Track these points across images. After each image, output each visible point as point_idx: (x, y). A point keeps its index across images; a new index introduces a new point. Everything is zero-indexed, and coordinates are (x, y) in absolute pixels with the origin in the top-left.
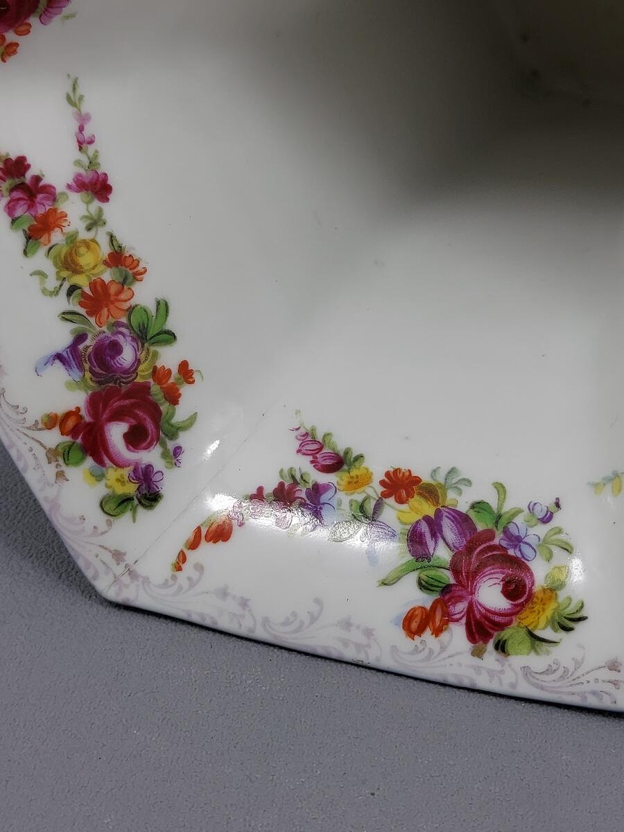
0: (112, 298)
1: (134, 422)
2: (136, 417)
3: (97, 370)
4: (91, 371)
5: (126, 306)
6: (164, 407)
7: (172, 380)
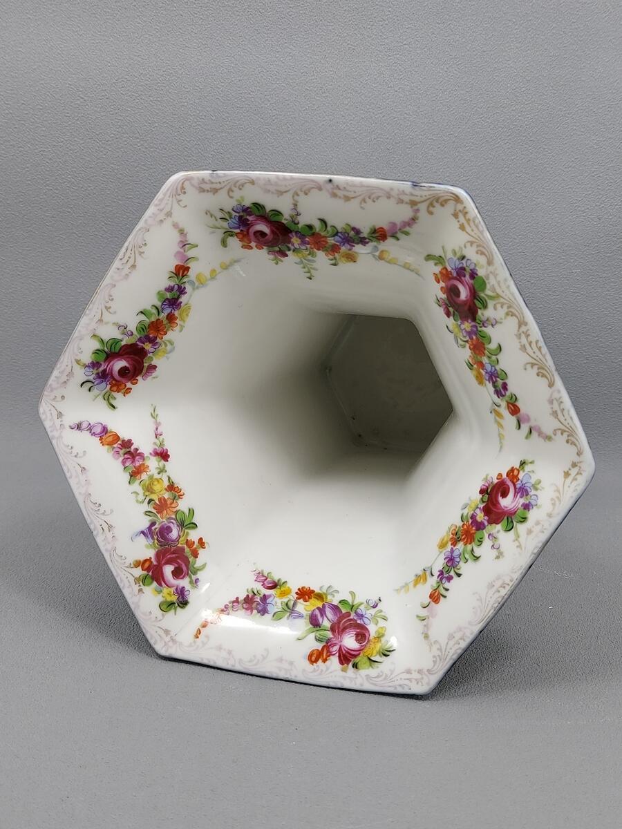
0: (169, 506)
1: (176, 565)
2: (178, 563)
3: (160, 539)
4: (157, 540)
5: (175, 510)
6: (191, 559)
7: (195, 546)
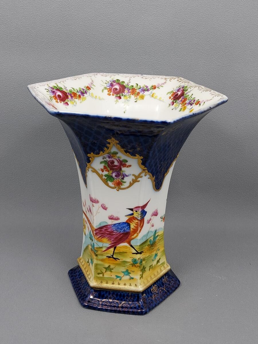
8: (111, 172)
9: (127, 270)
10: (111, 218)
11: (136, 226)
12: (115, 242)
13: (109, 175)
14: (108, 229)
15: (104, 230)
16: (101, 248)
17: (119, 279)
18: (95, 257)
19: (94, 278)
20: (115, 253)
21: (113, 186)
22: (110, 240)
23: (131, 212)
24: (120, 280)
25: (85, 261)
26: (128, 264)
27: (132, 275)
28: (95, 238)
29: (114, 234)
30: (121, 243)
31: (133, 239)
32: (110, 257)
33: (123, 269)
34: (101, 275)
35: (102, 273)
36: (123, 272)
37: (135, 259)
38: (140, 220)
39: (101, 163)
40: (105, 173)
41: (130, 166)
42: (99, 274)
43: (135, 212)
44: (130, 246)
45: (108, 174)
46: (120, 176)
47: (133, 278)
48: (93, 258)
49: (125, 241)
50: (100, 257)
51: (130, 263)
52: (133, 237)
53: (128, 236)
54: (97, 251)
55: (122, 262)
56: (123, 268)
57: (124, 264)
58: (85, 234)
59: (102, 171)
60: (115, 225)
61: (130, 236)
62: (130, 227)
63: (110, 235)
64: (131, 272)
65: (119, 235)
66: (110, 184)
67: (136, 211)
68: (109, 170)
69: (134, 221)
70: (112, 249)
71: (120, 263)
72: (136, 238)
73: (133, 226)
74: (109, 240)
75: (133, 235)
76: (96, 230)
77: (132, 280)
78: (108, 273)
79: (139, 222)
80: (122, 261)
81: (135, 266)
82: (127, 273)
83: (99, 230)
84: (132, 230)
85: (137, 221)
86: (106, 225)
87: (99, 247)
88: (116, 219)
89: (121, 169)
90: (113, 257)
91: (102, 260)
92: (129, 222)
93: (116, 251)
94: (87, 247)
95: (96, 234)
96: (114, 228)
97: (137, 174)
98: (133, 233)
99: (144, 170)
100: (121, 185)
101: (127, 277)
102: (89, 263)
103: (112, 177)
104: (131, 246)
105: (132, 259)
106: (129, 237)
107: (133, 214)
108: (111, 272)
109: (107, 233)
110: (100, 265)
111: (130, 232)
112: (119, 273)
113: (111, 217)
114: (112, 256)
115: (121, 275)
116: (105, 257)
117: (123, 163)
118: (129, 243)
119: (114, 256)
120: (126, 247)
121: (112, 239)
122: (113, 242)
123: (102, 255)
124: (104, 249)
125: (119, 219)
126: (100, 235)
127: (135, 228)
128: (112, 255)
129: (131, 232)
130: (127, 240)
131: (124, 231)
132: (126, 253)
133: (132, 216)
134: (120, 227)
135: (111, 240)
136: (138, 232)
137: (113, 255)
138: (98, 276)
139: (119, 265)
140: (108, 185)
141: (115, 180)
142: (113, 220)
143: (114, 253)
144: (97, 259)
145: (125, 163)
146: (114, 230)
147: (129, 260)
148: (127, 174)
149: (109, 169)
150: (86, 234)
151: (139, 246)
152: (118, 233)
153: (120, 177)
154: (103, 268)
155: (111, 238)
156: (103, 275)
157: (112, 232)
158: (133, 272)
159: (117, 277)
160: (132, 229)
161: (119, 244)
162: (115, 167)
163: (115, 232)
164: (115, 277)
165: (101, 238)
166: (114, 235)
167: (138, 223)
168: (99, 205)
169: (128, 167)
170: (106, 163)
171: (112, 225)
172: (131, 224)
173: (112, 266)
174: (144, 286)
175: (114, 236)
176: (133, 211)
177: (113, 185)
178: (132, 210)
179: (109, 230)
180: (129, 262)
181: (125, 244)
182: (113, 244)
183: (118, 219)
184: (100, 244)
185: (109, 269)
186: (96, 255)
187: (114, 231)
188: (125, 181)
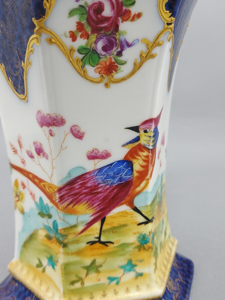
8: (93, 38)
9: (130, 262)
10: (93, 156)
11: (144, 164)
12: (102, 207)
13: (89, 47)
14: (88, 182)
15: (77, 187)
16: (75, 226)
17: (114, 282)
18: (61, 250)
19: (64, 293)
20: (104, 231)
21: (97, 76)
22: (93, 205)
23: (134, 135)
24: (117, 283)
25: (30, 266)
26: (131, 249)
27: (139, 269)
28: (60, 207)
29: (99, 190)
30: (114, 207)
31: (139, 193)
32: (92, 243)
33: (122, 261)
34: (78, 285)
35: (81, 280)
36: (122, 267)
37: (143, 234)
38: (151, 150)
39: (71, 13)
40: (81, 42)
41: (139, 15)
42: (73, 283)
43: (142, 132)
44: (133, 209)
45: (87, 44)
46: (115, 48)
47: (141, 275)
48: (54, 254)
49: (123, 202)
50: (73, 248)
51: (134, 246)
52: (138, 189)
53: (128, 191)
54: (65, 236)
55: (119, 247)
56: (122, 258)
57: (122, 250)
58: (22, 212)
59: (73, 37)
60: (101, 170)
61: (132, 188)
62: (132, 169)
63: (91, 196)
64: (137, 263)
65: (109, 192)
66: (91, 71)
67: (145, 131)
68: (90, 33)
69: (141, 153)
70: (97, 225)
71: (115, 249)
72: (145, 191)
73: (137, 165)
74: (91, 205)
75: (139, 185)
76: (60, 190)
77: (140, 278)
78: (93, 275)
79: (150, 155)
80: (119, 244)
81: (144, 249)
82: (131, 265)
83: (66, 189)
84: (135, 174)
85: (145, 153)
86: (83, 175)
87: (69, 226)
88: (103, 156)
89: (117, 28)
90: (100, 242)
91: (79, 253)
92: (131, 159)
93: (105, 227)
94: (32, 237)
95: (61, 198)
96: (99, 178)
97: (151, 37)
98: (138, 182)
99: (168, 24)
100: (116, 71)
101: (132, 274)
102: (43, 267)
103: (94, 51)
104: (136, 210)
105: (138, 235)
106: (130, 192)
107: (138, 139)
108: (98, 272)
109: (85, 191)
110: (74, 263)
111: (132, 180)
112: (114, 270)
113: (93, 154)
114: (97, 240)
115: (119, 273)
116: (83, 245)
117: (124, 8)
118: (131, 204)
119: (103, 239)
120: (124, 214)
121: (95, 203)
122: (98, 210)
123: (77, 242)
124: (80, 228)
125: (111, 156)
126: (71, 200)
127: (142, 169)
128: (98, 236)
129: (134, 180)
130: (128, 198)
131: (121, 179)
132: (125, 225)
133: (137, 144)
134: (111, 173)
135: (95, 206)
136: (148, 176)
137: (99, 238)
138: (72, 287)
139: (113, 254)
140: (84, 75)
141: (103, 59)
142: (96, 161)
143: (102, 233)
144: (67, 254)
145: (127, 8)
146: (100, 181)
147: (132, 239)
148: (130, 41)
149: (88, 30)
150: (26, 210)
151: (149, 207)
152: (108, 187)
153: (115, 50)
154: (82, 269)
155: (93, 201)
156: (83, 283)
157: (96, 187)
158: (141, 261)
159: (111, 279)
160: (138, 172)
161: (110, 210)
162: (103, 23)
163: (101, 187)
164: (107, 281)
165: (71, 206)
166: (100, 192)
167: (147, 157)
168: (66, 128)
169: (133, 20)
170: (84, 12)
171: (94, 171)
172: (134, 161)
173: (99, 261)
174: (162, 283)
175: (100, 195)
176: (138, 132)
177: (98, 74)
178: (136, 129)
179: (89, 185)
180: (132, 244)
181: (124, 208)
182: (98, 214)
183: (107, 155)
184: (72, 219)
185: (93, 268)
186: (65, 246)
187: (99, 184)
188: (125, 60)
